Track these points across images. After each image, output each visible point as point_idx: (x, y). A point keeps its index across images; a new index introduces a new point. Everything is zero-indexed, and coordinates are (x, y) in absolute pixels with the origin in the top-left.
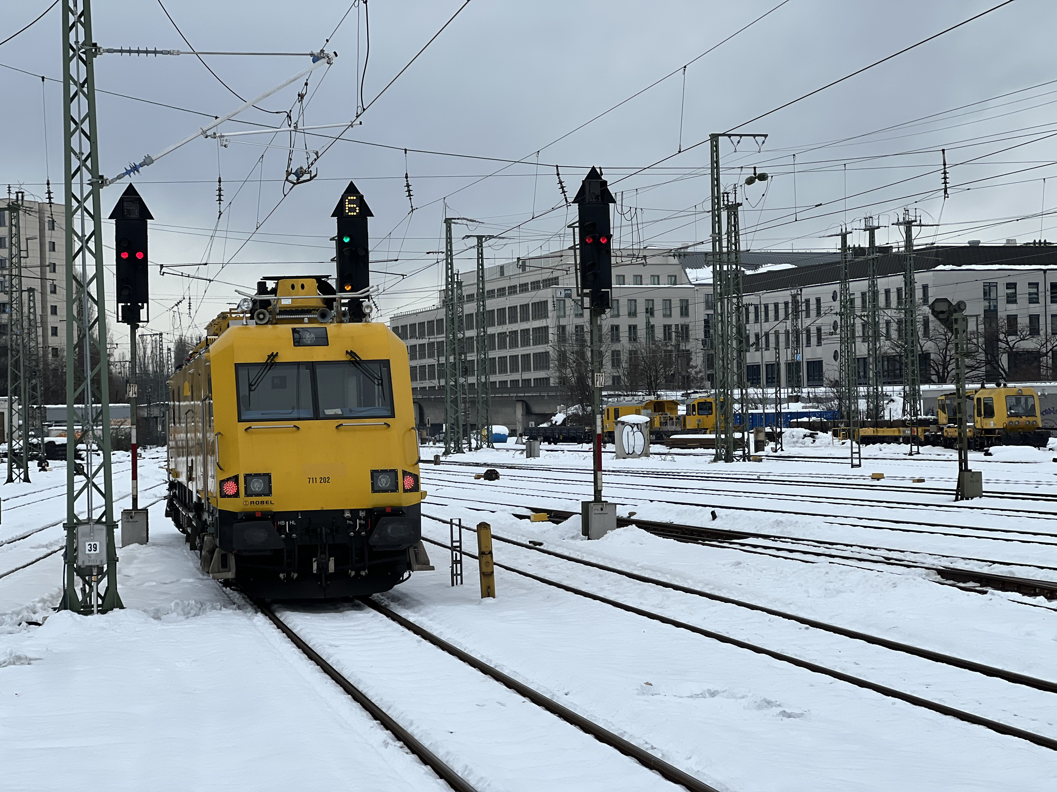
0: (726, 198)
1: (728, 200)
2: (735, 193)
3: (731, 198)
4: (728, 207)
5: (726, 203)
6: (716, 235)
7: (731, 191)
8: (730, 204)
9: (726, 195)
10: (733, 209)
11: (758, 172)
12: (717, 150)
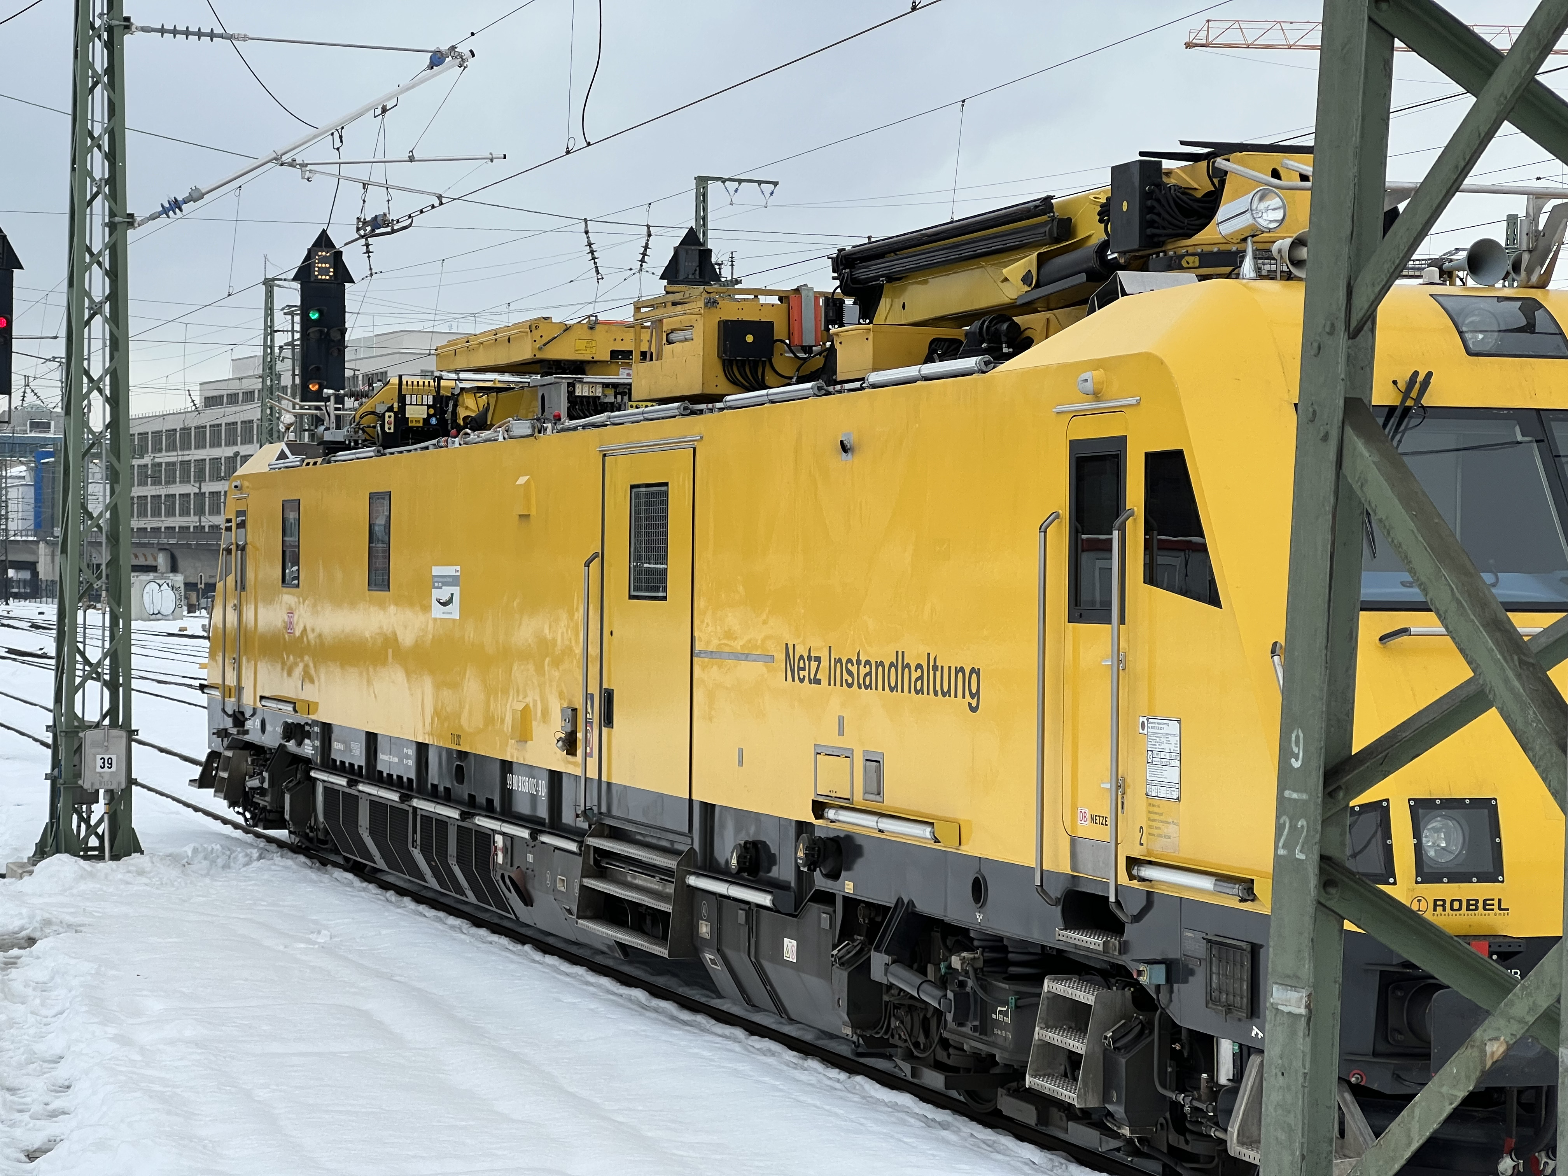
2: (732, 265)
12: (705, 201)
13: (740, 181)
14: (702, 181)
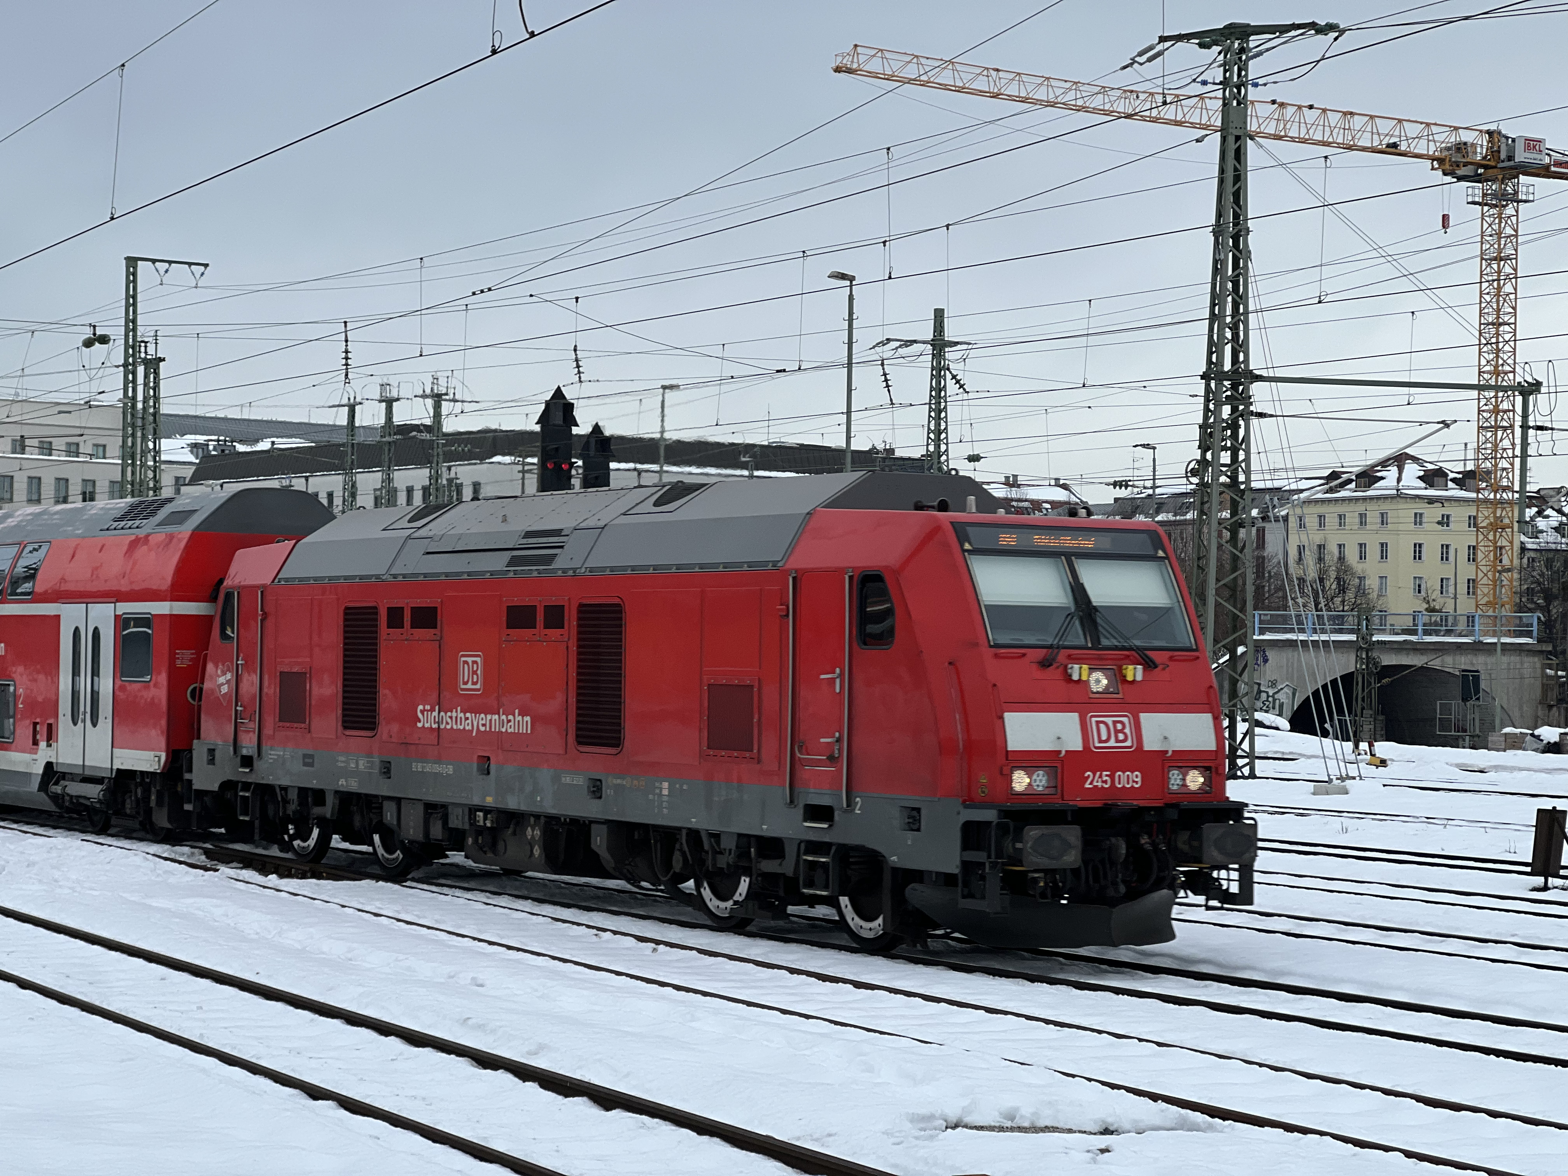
0: (143, 349)
1: (146, 352)
2: (156, 343)
3: (151, 349)
4: (146, 362)
5: (143, 355)
6: (126, 401)
7: (150, 339)
8: (149, 357)
9: (143, 344)
10: (153, 364)
11: (98, 333)
12: (135, 281)
13: (170, 262)
14: (132, 262)
